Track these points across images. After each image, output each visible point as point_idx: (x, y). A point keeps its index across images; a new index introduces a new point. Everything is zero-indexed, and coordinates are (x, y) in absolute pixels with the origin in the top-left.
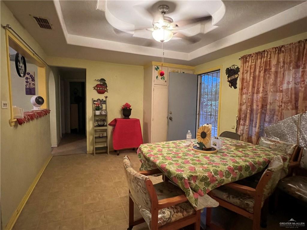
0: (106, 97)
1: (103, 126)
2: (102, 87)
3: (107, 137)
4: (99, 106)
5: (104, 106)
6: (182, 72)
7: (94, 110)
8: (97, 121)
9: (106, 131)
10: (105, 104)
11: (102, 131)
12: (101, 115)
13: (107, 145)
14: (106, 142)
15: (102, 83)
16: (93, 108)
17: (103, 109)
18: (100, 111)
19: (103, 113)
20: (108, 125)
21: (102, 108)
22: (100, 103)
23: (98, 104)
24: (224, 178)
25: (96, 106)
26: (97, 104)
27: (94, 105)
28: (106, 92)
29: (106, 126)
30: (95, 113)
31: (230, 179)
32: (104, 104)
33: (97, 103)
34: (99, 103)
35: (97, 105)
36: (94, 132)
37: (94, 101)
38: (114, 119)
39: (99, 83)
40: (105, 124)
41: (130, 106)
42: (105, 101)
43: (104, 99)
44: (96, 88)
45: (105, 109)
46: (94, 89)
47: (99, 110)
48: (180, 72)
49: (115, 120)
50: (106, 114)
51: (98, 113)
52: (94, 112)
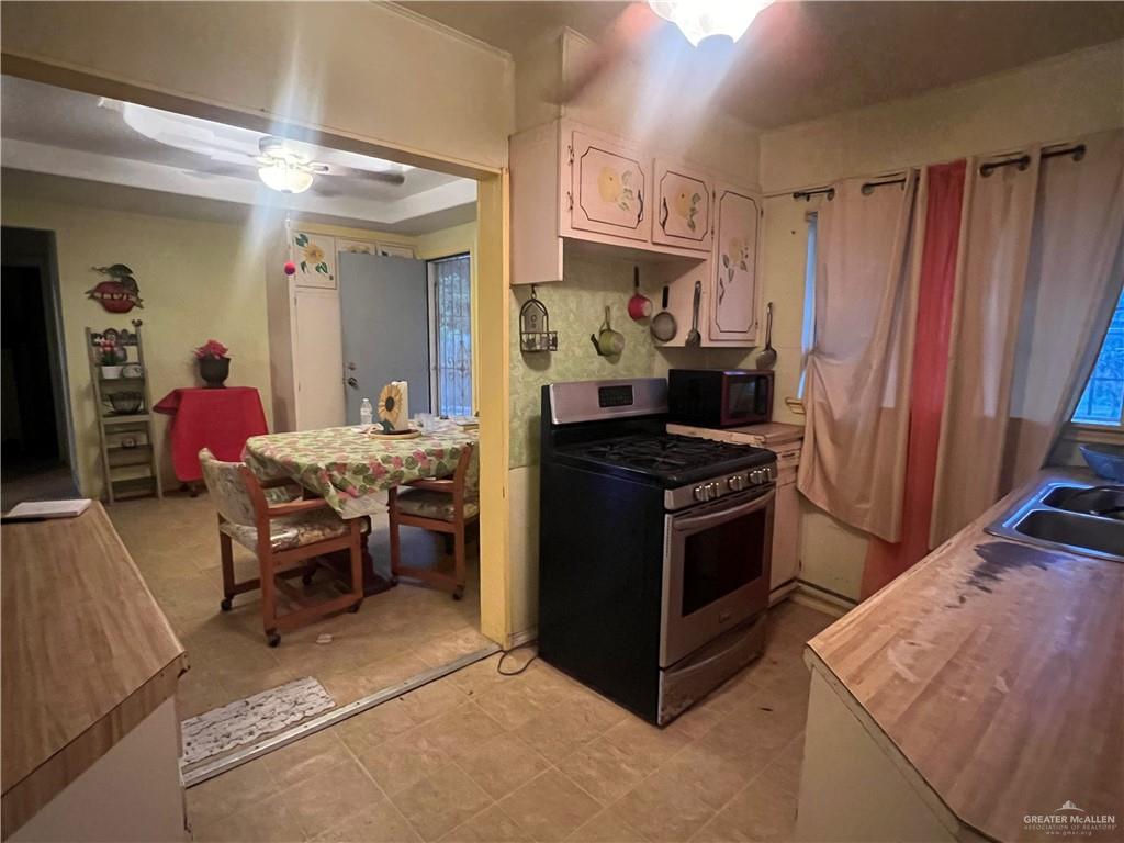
0: (138, 324)
1: (135, 412)
2: (119, 291)
3: (150, 447)
4: (112, 353)
5: (132, 351)
6: (380, 254)
7: (96, 365)
8: (112, 398)
9: (145, 427)
10: (136, 344)
11: (132, 428)
12: (123, 379)
13: (152, 471)
14: (149, 462)
15: (118, 280)
16: (91, 359)
17: (129, 361)
18: (120, 367)
19: (132, 373)
20: (151, 411)
21: (126, 357)
22: (117, 343)
23: (111, 346)
24: (403, 469)
25: (105, 352)
26: (105, 345)
27: (94, 349)
28: (135, 308)
29: (145, 412)
30: (101, 373)
31: (416, 471)
32: (132, 344)
33: (108, 342)
34: (113, 343)
35: (108, 349)
36: (103, 435)
37: (95, 336)
38: (172, 389)
39: (107, 278)
40: (141, 407)
41: (225, 350)
42: (134, 337)
43: (132, 330)
44: (98, 295)
45: (136, 360)
46: (92, 297)
47: (113, 364)
48: (374, 253)
49: (177, 395)
50: (143, 374)
51: (111, 372)
52: (96, 370)
